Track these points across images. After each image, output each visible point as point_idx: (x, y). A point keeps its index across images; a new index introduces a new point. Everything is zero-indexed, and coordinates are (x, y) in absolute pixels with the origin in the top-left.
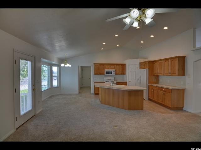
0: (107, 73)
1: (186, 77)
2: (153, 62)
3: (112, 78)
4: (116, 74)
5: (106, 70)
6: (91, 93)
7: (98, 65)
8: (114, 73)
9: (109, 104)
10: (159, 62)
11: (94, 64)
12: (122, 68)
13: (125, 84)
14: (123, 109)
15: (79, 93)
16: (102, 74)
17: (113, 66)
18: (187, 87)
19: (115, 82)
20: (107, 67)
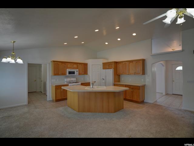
0: (70, 73)
1: (146, 76)
2: (116, 63)
3: (74, 79)
4: (79, 74)
5: (68, 70)
6: (48, 100)
7: (59, 63)
8: (76, 73)
9: (89, 111)
10: (123, 63)
11: (54, 61)
12: (84, 68)
13: (88, 84)
14: (109, 112)
15: (29, 102)
16: (64, 74)
17: (76, 66)
18: (146, 84)
19: (80, 83)
20: (69, 65)
